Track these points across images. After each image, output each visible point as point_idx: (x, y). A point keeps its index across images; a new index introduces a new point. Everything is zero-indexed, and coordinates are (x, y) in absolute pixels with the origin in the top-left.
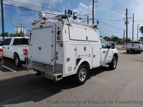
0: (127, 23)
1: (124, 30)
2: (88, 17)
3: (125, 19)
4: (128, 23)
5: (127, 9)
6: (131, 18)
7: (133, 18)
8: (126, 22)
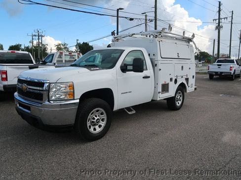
0: (219, 27)
1: (214, 40)
2: (146, 16)
3: (216, 20)
4: (222, 27)
5: (220, 2)
6: (227, 18)
7: (232, 18)
8: (217, 25)
